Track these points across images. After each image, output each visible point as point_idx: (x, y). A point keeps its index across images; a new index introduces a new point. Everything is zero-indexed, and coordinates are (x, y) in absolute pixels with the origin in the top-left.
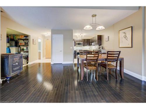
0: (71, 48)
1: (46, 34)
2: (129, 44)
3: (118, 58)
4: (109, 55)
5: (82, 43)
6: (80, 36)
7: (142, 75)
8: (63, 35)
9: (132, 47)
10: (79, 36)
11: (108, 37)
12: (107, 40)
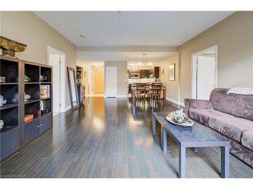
0: (126, 80)
5: (138, 74)
9: (175, 80)
10: (135, 66)
11: (163, 70)
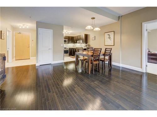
0: (62, 45)
1: (22, 25)
2: (112, 43)
3: (110, 53)
4: (106, 51)
5: (66, 40)
6: (67, 33)
7: (120, 63)
8: (52, 30)
9: (114, 45)
11: (95, 36)
12: (94, 39)
